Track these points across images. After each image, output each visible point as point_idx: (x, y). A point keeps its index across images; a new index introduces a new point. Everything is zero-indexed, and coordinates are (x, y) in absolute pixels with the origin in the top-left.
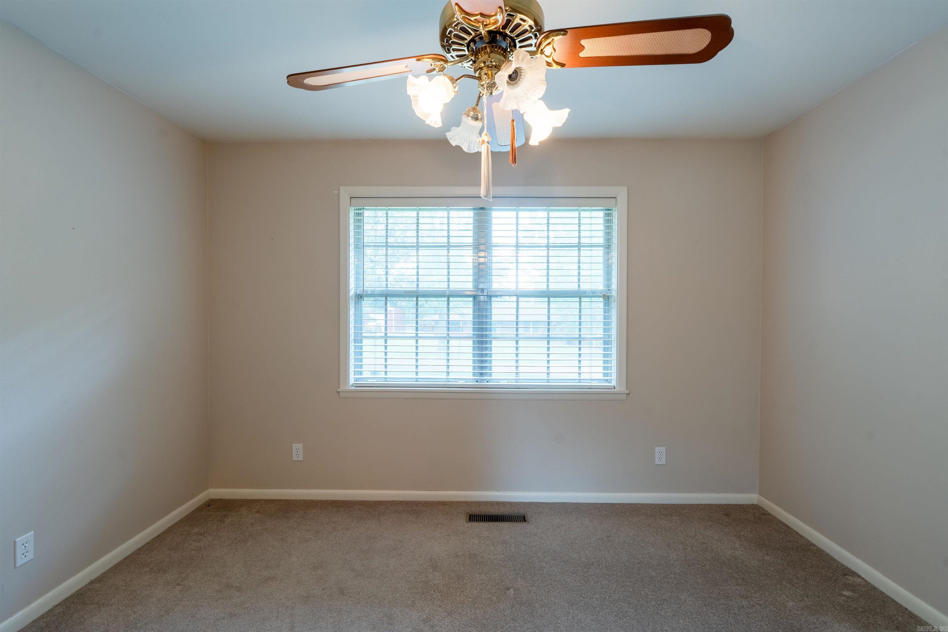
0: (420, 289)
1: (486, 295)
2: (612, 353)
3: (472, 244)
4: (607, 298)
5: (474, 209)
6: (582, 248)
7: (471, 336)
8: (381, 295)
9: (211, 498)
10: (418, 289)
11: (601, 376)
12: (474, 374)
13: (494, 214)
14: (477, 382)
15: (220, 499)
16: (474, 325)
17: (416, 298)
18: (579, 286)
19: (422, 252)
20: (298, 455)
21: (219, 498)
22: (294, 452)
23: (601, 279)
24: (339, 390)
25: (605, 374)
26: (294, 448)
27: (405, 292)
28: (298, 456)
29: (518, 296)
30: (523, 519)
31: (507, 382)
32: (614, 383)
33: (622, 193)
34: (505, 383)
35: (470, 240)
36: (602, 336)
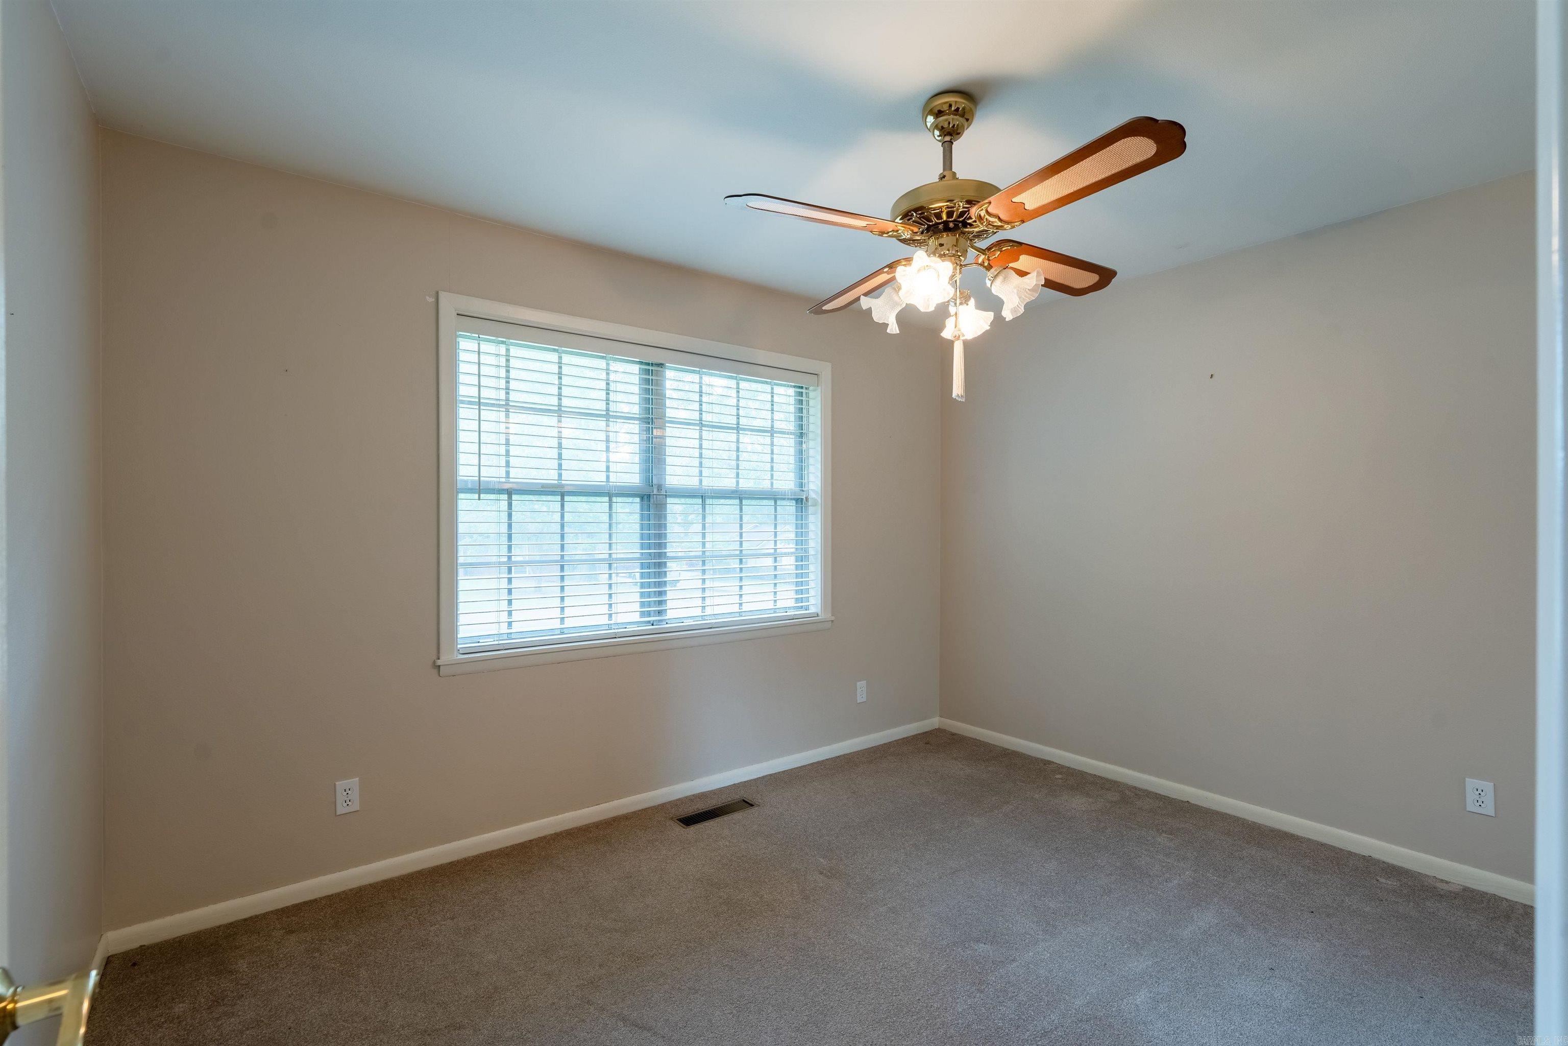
0: (563, 482)
1: (664, 495)
2: (808, 571)
3: (638, 416)
4: (801, 502)
5: (641, 363)
6: (775, 435)
7: (638, 555)
8: (500, 491)
9: (110, 954)
10: (560, 482)
11: (791, 603)
12: (643, 614)
13: (669, 374)
14: (653, 625)
15: (141, 946)
16: (642, 539)
17: (560, 497)
18: (772, 484)
19: (566, 422)
20: (348, 801)
21: (136, 945)
22: (340, 797)
23: (791, 476)
24: (439, 662)
25: (797, 600)
26: (339, 790)
27: (543, 486)
28: (350, 803)
29: (703, 498)
30: (747, 804)
31: (692, 621)
32: (812, 610)
33: (826, 370)
34: (690, 622)
35: (636, 410)
36: (793, 550)
